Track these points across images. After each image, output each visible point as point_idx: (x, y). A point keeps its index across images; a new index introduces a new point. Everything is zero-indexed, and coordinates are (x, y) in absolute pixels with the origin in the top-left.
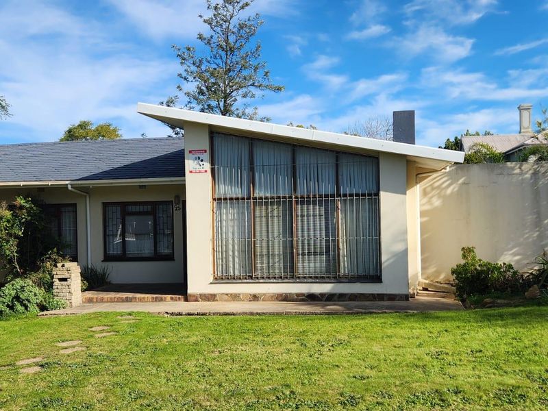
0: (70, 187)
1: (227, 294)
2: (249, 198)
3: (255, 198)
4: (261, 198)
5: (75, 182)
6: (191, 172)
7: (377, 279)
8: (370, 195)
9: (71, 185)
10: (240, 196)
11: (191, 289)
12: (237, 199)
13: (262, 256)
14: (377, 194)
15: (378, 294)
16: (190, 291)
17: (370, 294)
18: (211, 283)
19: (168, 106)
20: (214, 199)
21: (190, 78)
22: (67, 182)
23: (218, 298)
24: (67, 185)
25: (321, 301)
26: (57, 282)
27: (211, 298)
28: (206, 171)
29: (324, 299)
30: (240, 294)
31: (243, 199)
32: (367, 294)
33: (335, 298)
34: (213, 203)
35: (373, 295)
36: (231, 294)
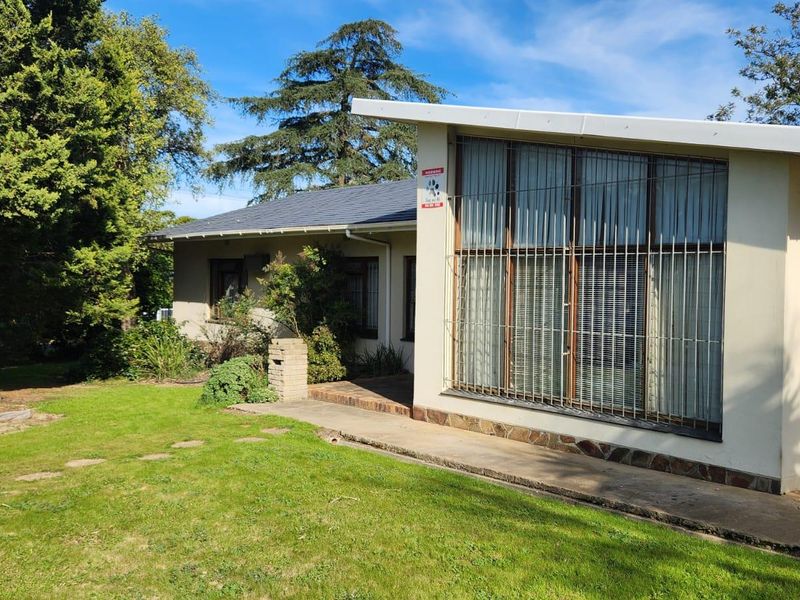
0: (348, 234)
1: (461, 417)
2: (505, 251)
3: (514, 251)
4: (522, 251)
5: (356, 227)
6: (423, 206)
7: (711, 431)
8: (705, 247)
9: (351, 230)
10: (493, 247)
11: (419, 400)
12: (489, 252)
13: (521, 355)
14: (719, 247)
15: (712, 468)
16: (416, 402)
17: (695, 464)
18: (442, 394)
19: (719, 120)
20: (457, 253)
21: (759, 75)
22: (345, 227)
23: (449, 420)
24: (345, 230)
25: (602, 457)
26: (272, 365)
27: (440, 418)
28: (441, 205)
29: (607, 455)
30: (478, 420)
31: (497, 252)
32: (689, 462)
33: (627, 457)
34: (455, 258)
35: (701, 466)
36: (467, 418)
